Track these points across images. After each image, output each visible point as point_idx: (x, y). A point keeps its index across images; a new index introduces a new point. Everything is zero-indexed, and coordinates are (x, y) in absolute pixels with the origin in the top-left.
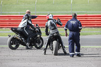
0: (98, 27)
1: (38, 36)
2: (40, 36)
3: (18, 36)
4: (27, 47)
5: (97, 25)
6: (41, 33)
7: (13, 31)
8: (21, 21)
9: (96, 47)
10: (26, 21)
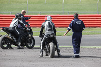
0: (90, 27)
1: (30, 35)
2: (32, 36)
3: (9, 36)
4: (19, 47)
5: (89, 25)
6: (32, 33)
7: (4, 30)
8: (12, 21)
9: (88, 47)
10: (17, 20)
